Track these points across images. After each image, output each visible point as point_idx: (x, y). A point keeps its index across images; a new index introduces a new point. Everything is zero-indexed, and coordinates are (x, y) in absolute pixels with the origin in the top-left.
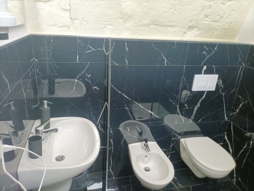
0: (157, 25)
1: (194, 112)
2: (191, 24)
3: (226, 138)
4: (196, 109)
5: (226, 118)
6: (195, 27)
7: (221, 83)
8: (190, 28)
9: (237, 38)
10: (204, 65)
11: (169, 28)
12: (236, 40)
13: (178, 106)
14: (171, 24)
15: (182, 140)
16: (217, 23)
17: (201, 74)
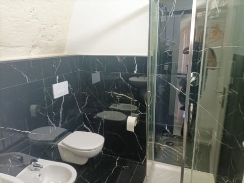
0: (4, 46)
1: (61, 116)
2: (33, 44)
3: (85, 126)
4: (61, 113)
5: (81, 112)
6: (37, 46)
7: (70, 86)
8: (34, 47)
9: (65, 51)
10: (56, 75)
11: (17, 48)
12: (66, 53)
13: (48, 116)
14: (17, 45)
15: (60, 144)
16: (51, 42)
17: (56, 83)
